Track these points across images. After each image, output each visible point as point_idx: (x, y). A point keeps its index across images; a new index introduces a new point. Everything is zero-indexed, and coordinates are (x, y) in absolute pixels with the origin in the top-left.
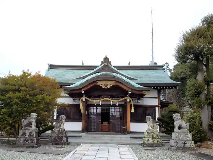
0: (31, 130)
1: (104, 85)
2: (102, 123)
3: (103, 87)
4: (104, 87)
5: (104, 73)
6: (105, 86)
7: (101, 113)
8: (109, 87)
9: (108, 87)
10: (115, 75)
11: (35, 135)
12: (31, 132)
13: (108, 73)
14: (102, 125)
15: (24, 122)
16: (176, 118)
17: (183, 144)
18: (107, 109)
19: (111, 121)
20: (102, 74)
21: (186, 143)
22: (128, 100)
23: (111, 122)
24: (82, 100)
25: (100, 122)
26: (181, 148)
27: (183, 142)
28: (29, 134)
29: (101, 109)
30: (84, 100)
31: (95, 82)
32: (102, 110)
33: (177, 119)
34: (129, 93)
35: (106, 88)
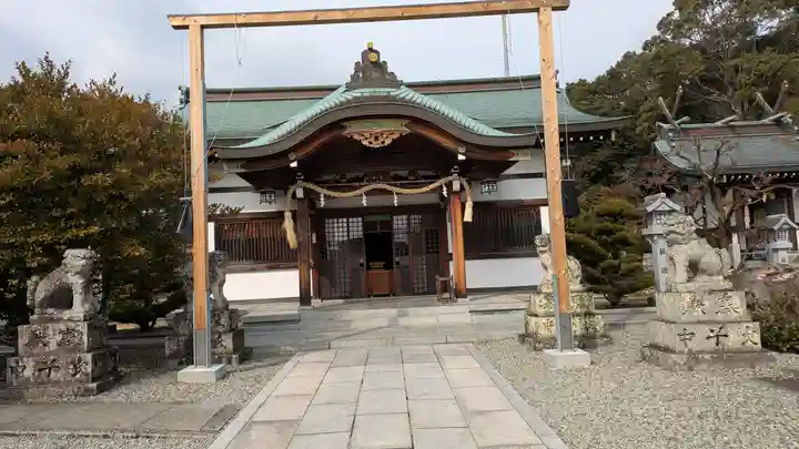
0: (70, 320)
1: (367, 135)
2: (369, 268)
3: (365, 143)
4: (370, 143)
5: (367, 92)
6: (372, 140)
7: (365, 235)
8: (388, 142)
9: (383, 143)
10: (408, 98)
11: (85, 338)
12: (69, 331)
13: (383, 91)
14: (368, 276)
15: (39, 289)
16: (677, 233)
17: (714, 340)
18: (382, 222)
19: (397, 259)
20: (359, 95)
21: (723, 331)
22: (456, 186)
23: (397, 263)
24: (294, 193)
25: (362, 265)
26: (707, 357)
27: (712, 331)
28: (59, 337)
29: (363, 221)
30: (300, 194)
31: (337, 125)
32: (366, 226)
33: (683, 235)
34: (461, 157)
35: (376, 145)
